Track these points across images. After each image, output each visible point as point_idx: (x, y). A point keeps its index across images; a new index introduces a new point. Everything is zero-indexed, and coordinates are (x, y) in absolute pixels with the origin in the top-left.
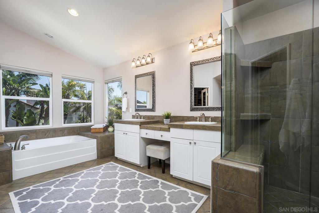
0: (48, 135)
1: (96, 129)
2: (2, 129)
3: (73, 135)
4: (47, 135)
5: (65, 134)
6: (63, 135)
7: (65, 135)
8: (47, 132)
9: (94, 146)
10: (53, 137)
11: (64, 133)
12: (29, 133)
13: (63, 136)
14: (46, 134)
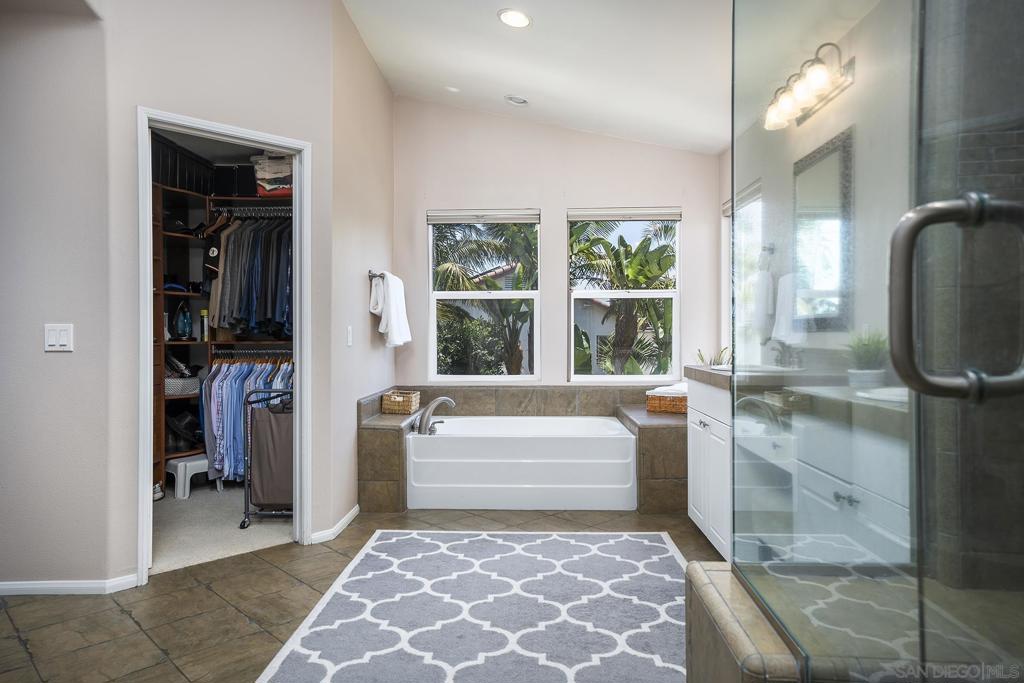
0: (526, 407)
1: (664, 398)
2: (429, 380)
3: (600, 415)
4: (523, 405)
5: (575, 408)
6: (569, 410)
7: (573, 413)
8: (525, 397)
9: (628, 461)
10: (539, 413)
11: (572, 405)
12: (481, 394)
13: (566, 414)
14: (521, 403)
